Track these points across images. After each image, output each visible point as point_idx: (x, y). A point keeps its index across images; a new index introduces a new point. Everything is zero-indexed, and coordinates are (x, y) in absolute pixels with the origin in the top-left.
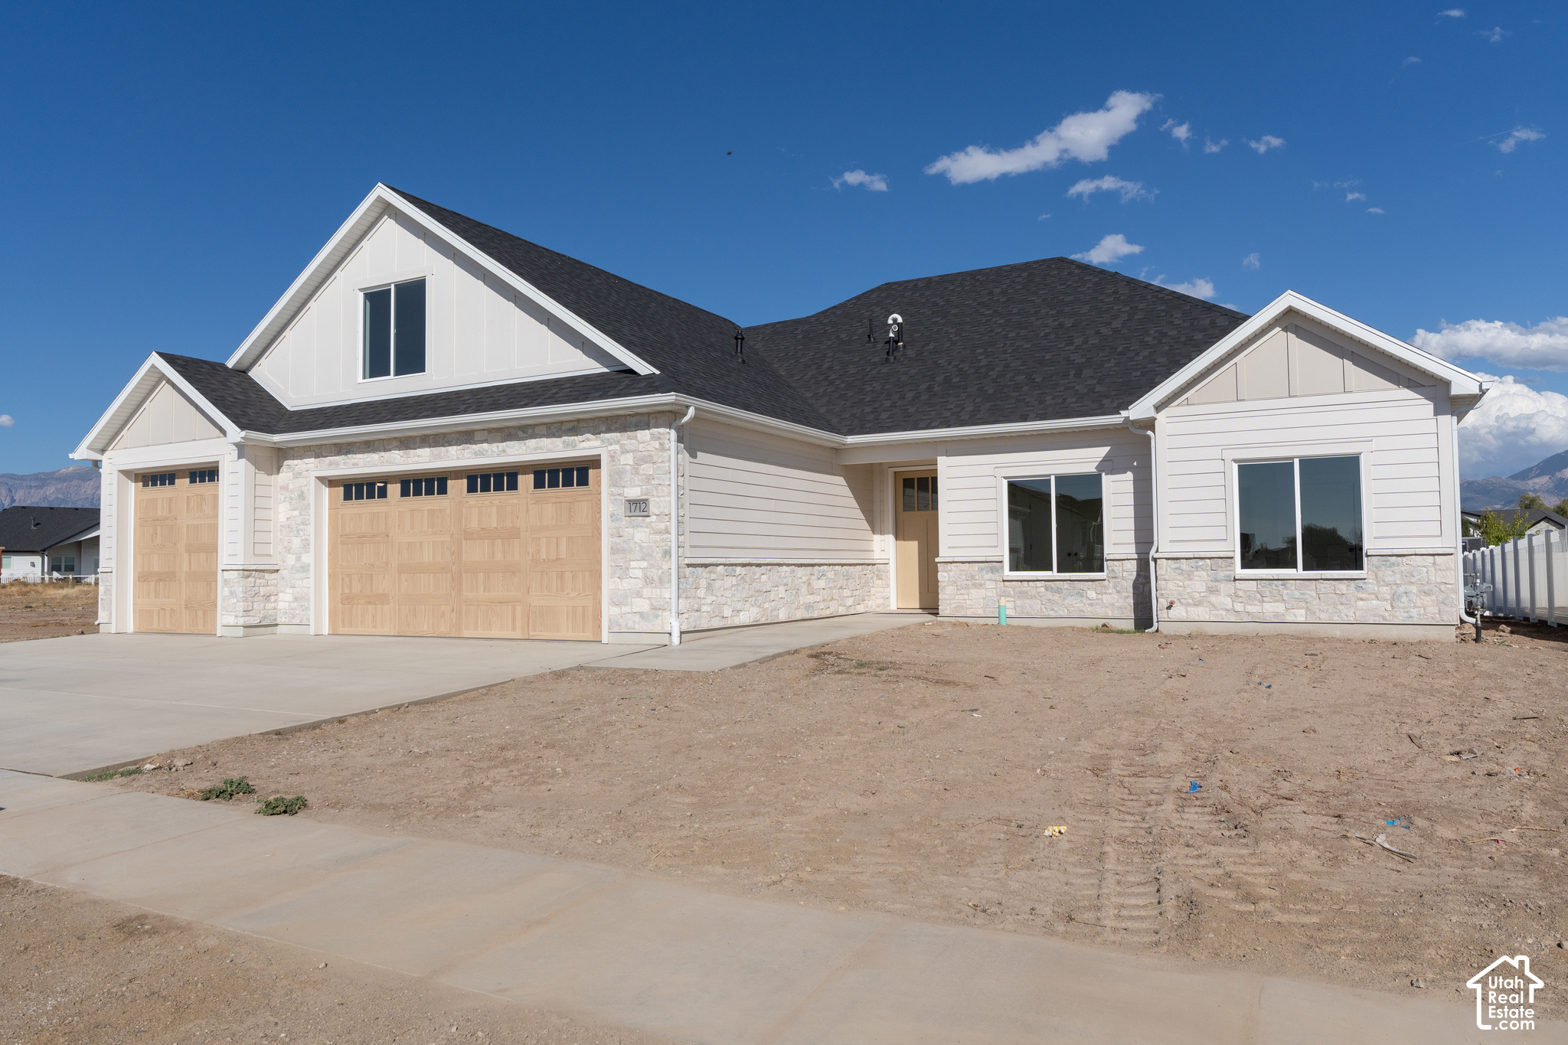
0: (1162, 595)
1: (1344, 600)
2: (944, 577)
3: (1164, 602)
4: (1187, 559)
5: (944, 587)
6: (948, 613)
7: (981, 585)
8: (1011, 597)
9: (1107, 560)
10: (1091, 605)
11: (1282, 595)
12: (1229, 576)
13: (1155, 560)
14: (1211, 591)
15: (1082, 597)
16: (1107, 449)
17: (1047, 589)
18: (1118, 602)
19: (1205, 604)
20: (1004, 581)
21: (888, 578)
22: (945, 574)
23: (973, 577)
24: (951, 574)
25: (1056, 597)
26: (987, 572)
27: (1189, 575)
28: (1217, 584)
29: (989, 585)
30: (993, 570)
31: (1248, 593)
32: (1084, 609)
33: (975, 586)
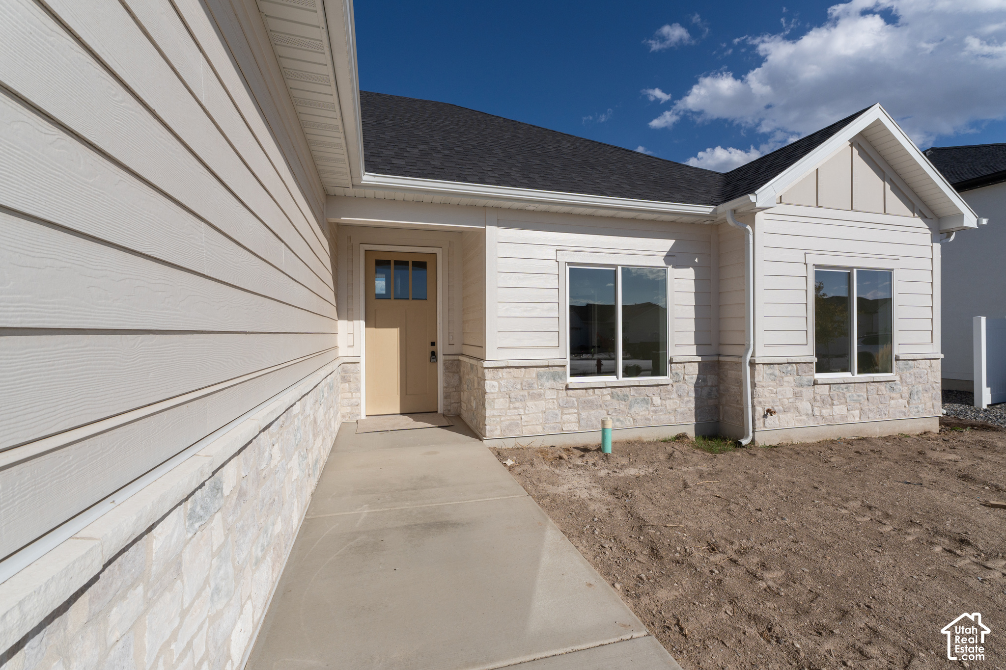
0: (760, 403)
1: (882, 400)
2: (494, 386)
3: (760, 411)
4: (778, 364)
5: (493, 400)
6: (497, 433)
7: (540, 395)
8: (575, 408)
9: (671, 362)
10: (655, 412)
11: (845, 399)
12: (810, 381)
13: (753, 364)
14: (797, 395)
15: (647, 403)
16: (673, 241)
17: (612, 396)
18: (680, 407)
19: (792, 411)
20: (567, 388)
21: (358, 380)
22: (495, 383)
23: (530, 386)
24: (503, 382)
25: (622, 406)
26: (548, 379)
27: (780, 381)
28: (801, 389)
29: (550, 395)
30: (554, 377)
31: (823, 397)
32: (649, 417)
33: (533, 397)
